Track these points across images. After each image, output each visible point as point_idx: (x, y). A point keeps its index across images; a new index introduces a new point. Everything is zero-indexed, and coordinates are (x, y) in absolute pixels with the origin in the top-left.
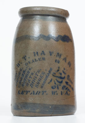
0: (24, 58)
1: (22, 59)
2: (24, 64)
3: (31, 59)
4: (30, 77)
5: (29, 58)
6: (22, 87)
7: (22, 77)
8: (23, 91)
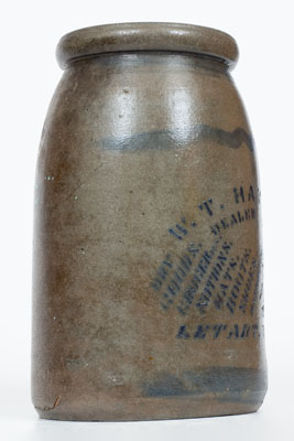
0: (204, 207)
1: (197, 211)
2: (206, 227)
3: (229, 214)
4: (227, 276)
5: (222, 207)
6: (198, 313)
7: (198, 274)
8: (204, 326)
